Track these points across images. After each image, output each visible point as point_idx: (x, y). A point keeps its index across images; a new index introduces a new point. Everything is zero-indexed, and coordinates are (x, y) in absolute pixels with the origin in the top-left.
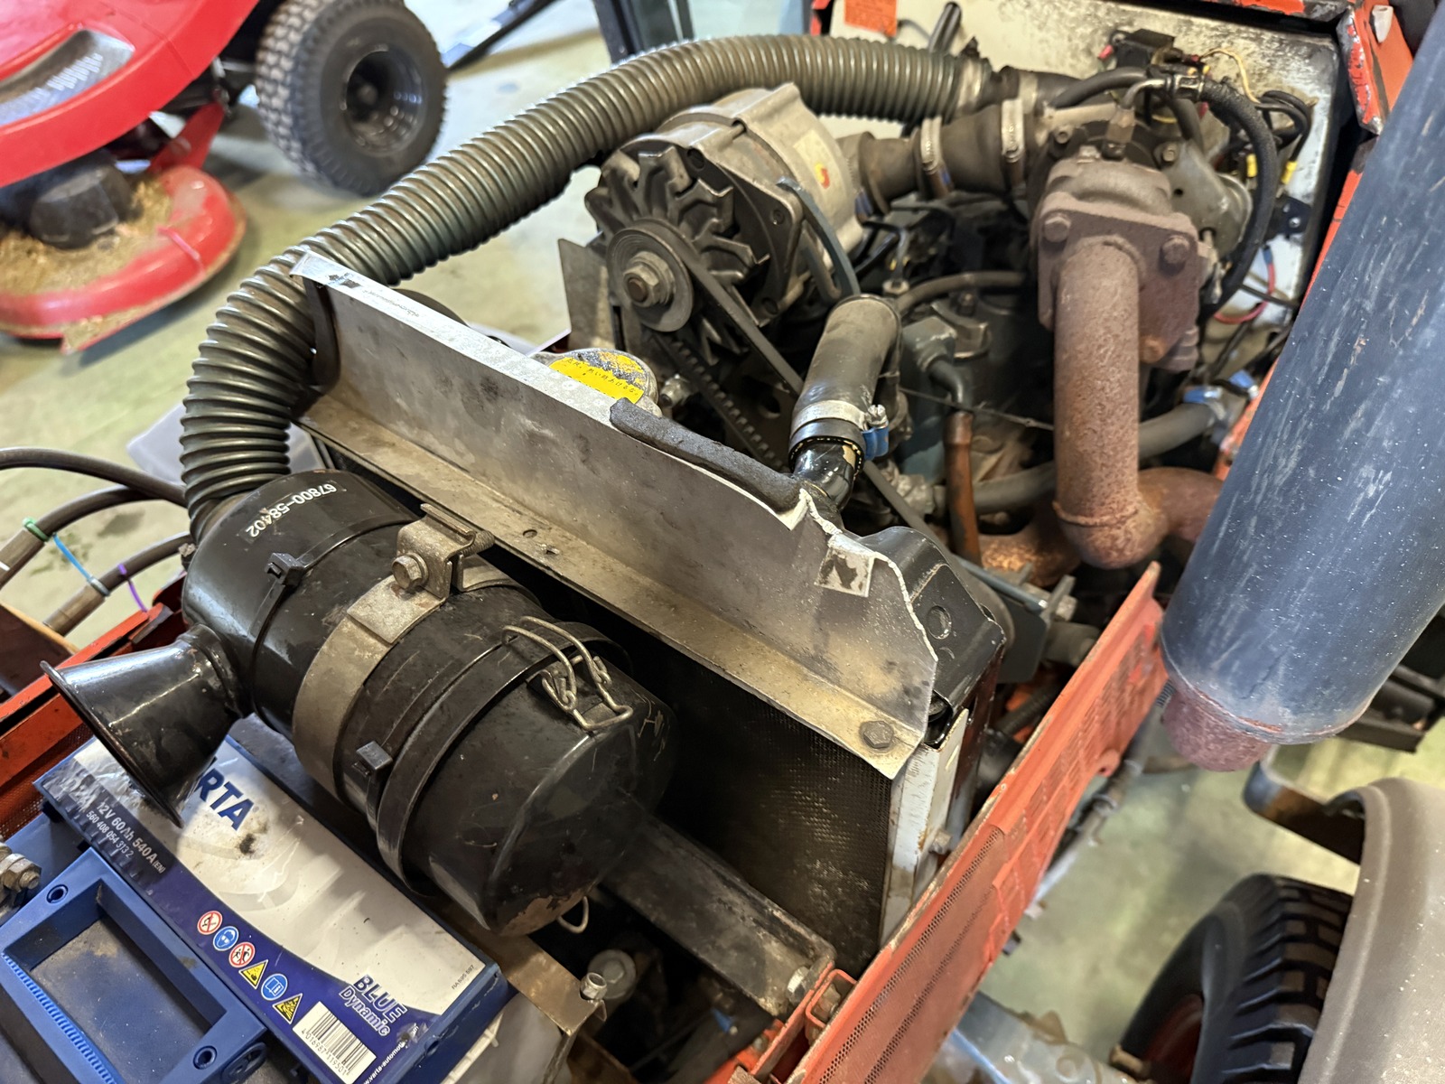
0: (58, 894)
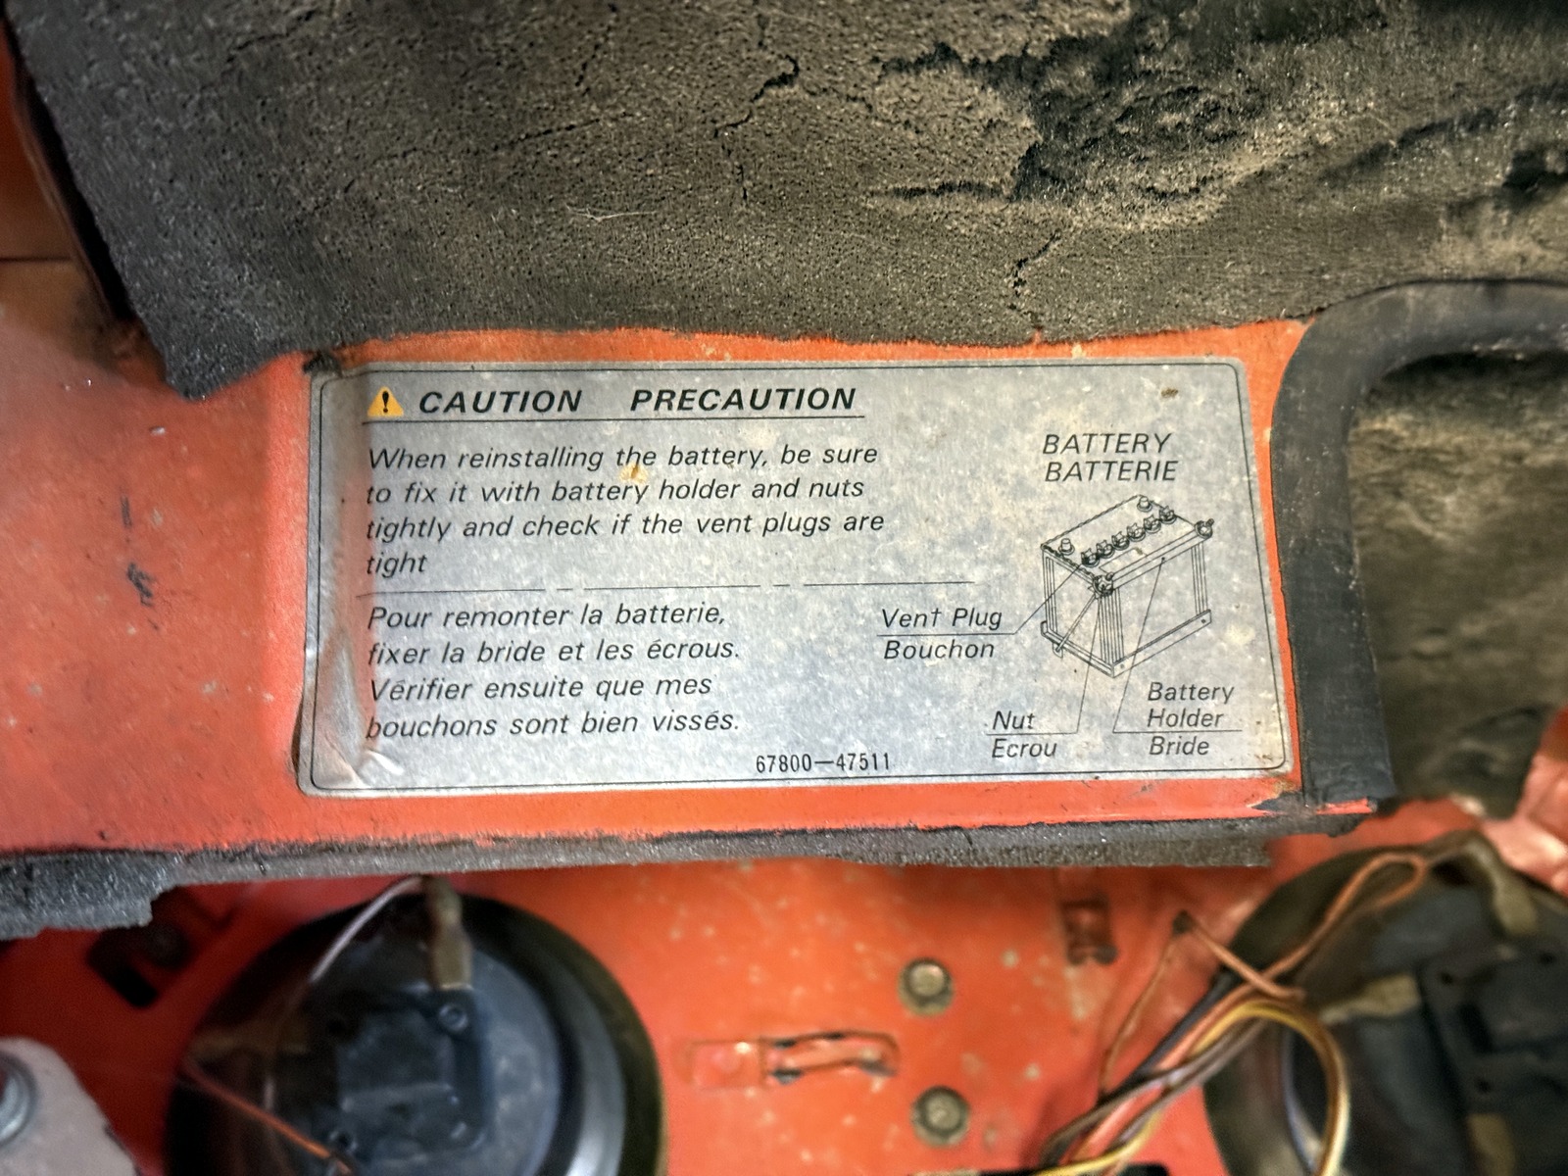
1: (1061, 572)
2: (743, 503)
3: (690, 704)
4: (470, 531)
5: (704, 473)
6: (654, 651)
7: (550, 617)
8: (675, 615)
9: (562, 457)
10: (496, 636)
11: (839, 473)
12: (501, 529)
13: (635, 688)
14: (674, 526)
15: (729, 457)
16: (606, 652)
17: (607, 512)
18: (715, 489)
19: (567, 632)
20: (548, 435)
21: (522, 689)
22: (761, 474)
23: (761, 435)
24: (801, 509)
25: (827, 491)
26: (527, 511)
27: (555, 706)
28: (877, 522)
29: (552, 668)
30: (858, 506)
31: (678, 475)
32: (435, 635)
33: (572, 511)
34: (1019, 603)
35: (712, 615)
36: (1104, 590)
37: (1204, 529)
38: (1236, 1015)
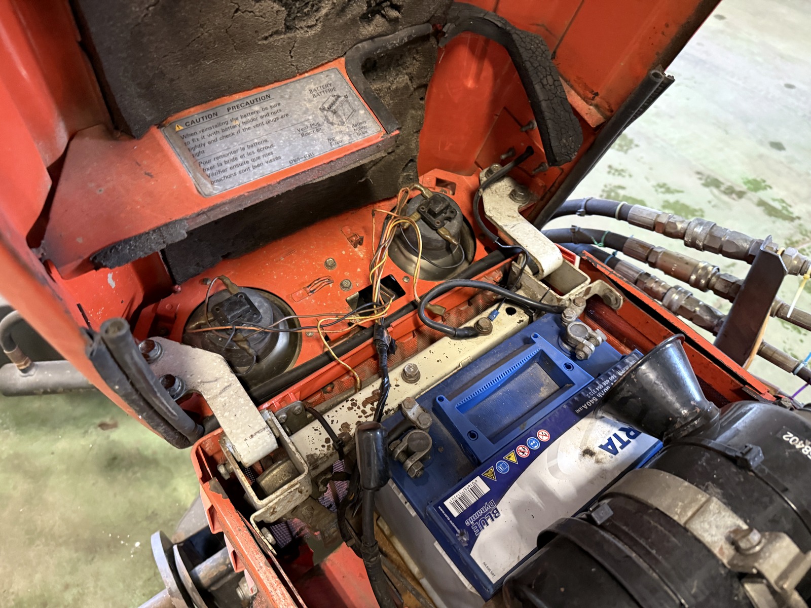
0: (569, 367)
1: (325, 112)
2: (260, 121)
3: (271, 157)
4: (209, 143)
5: (249, 118)
6: (259, 151)
7: (235, 152)
8: (258, 143)
9: (219, 124)
10: (226, 159)
11: (275, 109)
12: (216, 140)
13: (259, 158)
14: (249, 128)
15: (252, 113)
16: (249, 154)
17: (235, 131)
18: (253, 120)
19: (240, 153)
20: (214, 122)
21: (237, 166)
22: (260, 114)
23: (256, 108)
24: (271, 118)
25: (275, 113)
26: (219, 136)
27: (245, 166)
28: (287, 115)
29: (240, 160)
30: (282, 113)
31: (244, 120)
32: (214, 163)
33: (227, 133)
34: (321, 120)
35: (266, 141)
36: (335, 112)
37: (346, 97)
38: (392, 226)
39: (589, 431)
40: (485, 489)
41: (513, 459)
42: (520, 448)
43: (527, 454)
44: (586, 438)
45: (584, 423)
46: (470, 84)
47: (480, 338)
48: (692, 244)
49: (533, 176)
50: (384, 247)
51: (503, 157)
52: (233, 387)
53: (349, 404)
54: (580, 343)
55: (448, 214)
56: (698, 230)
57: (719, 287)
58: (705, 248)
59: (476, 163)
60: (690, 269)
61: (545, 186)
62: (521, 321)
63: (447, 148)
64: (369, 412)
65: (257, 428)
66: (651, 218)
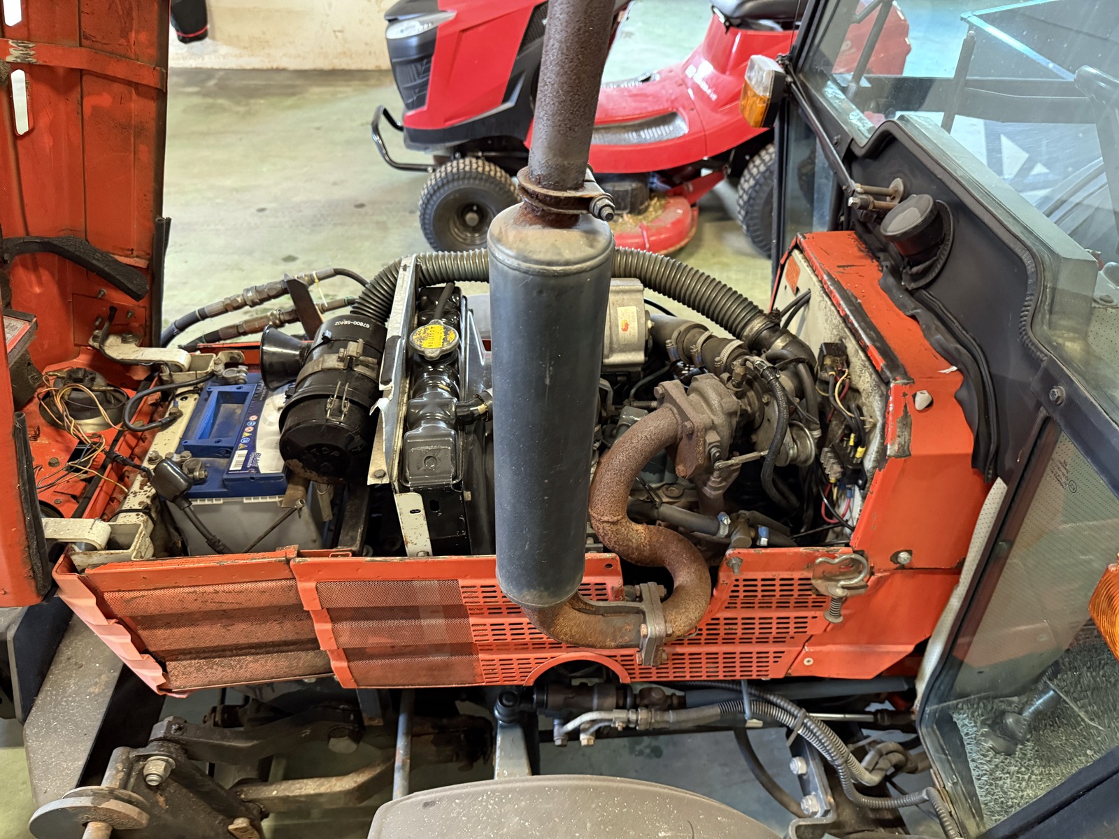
0: (240, 388)
38: (59, 399)
39: (273, 402)
40: (245, 452)
41: (247, 435)
42: (247, 429)
43: (252, 429)
44: (274, 405)
45: (268, 401)
46: (37, 290)
47: (179, 420)
48: (254, 304)
49: (128, 324)
50: (67, 416)
51: (97, 323)
52: (50, 522)
53: (132, 495)
54: (236, 377)
55: (90, 377)
56: (250, 294)
57: (287, 318)
58: (262, 301)
59: (76, 345)
60: (265, 320)
61: (141, 325)
62: (195, 399)
63: (46, 347)
64: (149, 489)
65: (90, 524)
66: (220, 307)
